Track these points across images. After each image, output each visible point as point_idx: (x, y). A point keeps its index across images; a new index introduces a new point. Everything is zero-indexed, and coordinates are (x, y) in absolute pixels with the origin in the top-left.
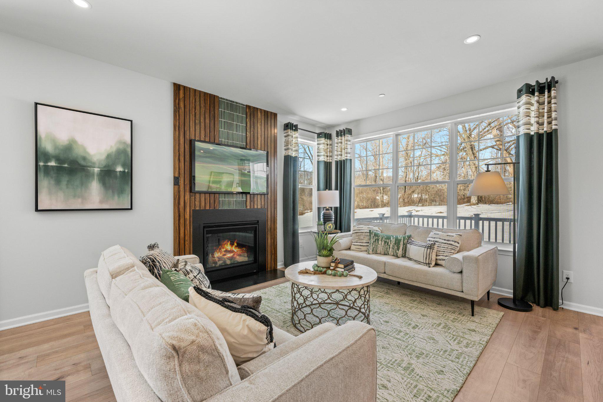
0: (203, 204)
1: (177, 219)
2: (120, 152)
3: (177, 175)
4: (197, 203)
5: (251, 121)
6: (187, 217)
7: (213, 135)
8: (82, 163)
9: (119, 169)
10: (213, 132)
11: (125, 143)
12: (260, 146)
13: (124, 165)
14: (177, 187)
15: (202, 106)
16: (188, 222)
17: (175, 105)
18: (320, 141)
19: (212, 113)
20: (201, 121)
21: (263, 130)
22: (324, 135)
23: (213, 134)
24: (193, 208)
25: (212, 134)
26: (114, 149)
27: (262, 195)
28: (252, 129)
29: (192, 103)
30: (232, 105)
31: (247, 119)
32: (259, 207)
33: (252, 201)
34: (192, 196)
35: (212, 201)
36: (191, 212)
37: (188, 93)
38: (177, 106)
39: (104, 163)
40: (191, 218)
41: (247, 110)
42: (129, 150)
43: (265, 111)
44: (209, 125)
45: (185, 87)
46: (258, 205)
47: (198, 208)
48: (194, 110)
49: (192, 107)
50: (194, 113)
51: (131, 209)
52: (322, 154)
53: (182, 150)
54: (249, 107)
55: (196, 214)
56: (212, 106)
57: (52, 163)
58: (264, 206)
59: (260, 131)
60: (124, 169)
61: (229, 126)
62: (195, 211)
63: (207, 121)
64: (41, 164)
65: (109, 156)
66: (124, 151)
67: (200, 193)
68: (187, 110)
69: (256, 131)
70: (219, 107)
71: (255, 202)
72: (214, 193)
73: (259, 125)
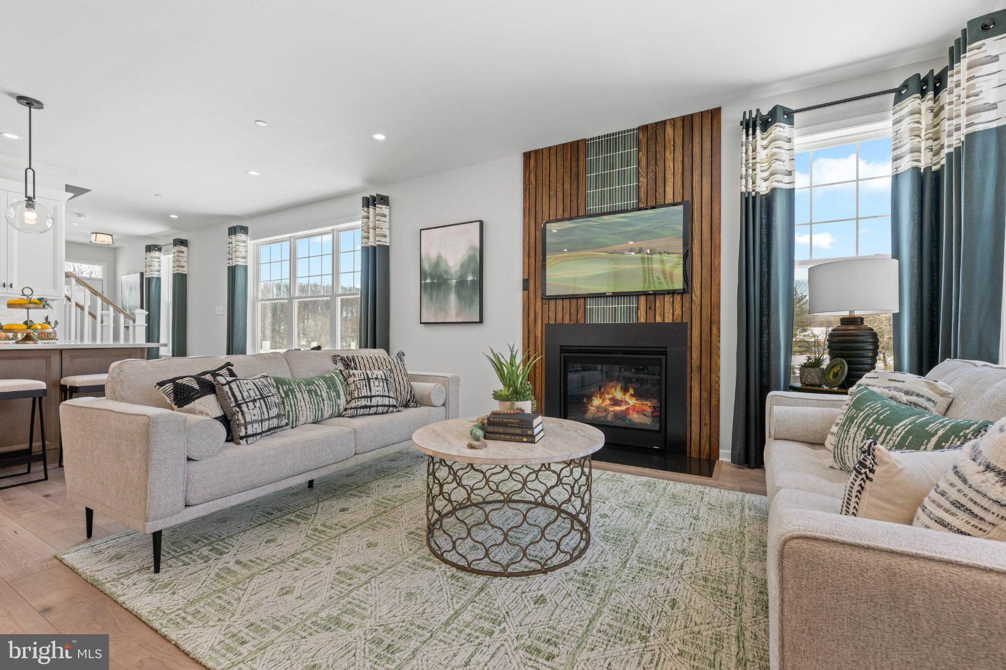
0: (560, 316)
1: (527, 336)
2: (471, 259)
3: (526, 277)
4: (552, 315)
5: (650, 154)
6: (539, 334)
7: (576, 205)
8: (445, 276)
9: (470, 278)
10: (576, 201)
11: (474, 248)
12: (671, 196)
13: (473, 274)
14: (526, 292)
15: (559, 166)
16: (539, 342)
17: (525, 183)
18: (901, 109)
19: (574, 170)
20: (558, 190)
21: (679, 158)
22: (913, 85)
23: (576, 203)
24: (546, 322)
25: (574, 204)
26: (466, 257)
27: (675, 296)
28: (652, 167)
29: (546, 168)
30: (610, 142)
31: (641, 154)
32: (668, 319)
33: (650, 308)
34: (545, 304)
35: (573, 311)
36: (544, 327)
37: (541, 158)
38: (527, 182)
39: (459, 274)
40: (544, 336)
41: (641, 136)
42: (478, 255)
43: (683, 118)
44: (569, 192)
45: (536, 152)
46: (666, 315)
47: (552, 322)
48: (548, 178)
49: (546, 175)
50: (547, 183)
51: (481, 321)
52: (907, 148)
53: (533, 240)
54: (644, 128)
55: (549, 329)
56: (574, 159)
57: (428, 281)
58: (680, 318)
59: (672, 165)
60: (474, 277)
61: (604, 180)
62: (548, 325)
63: (567, 186)
64: (423, 282)
65: (462, 266)
66: (474, 257)
67: (556, 298)
68: (539, 182)
69: (660, 168)
70: (586, 156)
71: (657, 309)
72: (576, 297)
73: (667, 154)
